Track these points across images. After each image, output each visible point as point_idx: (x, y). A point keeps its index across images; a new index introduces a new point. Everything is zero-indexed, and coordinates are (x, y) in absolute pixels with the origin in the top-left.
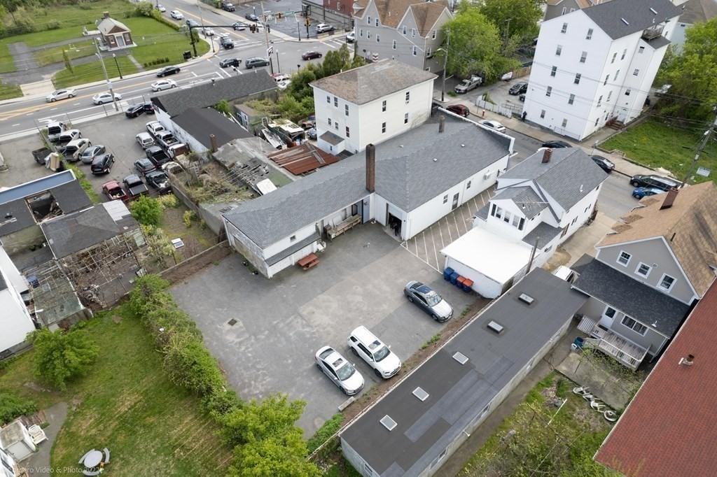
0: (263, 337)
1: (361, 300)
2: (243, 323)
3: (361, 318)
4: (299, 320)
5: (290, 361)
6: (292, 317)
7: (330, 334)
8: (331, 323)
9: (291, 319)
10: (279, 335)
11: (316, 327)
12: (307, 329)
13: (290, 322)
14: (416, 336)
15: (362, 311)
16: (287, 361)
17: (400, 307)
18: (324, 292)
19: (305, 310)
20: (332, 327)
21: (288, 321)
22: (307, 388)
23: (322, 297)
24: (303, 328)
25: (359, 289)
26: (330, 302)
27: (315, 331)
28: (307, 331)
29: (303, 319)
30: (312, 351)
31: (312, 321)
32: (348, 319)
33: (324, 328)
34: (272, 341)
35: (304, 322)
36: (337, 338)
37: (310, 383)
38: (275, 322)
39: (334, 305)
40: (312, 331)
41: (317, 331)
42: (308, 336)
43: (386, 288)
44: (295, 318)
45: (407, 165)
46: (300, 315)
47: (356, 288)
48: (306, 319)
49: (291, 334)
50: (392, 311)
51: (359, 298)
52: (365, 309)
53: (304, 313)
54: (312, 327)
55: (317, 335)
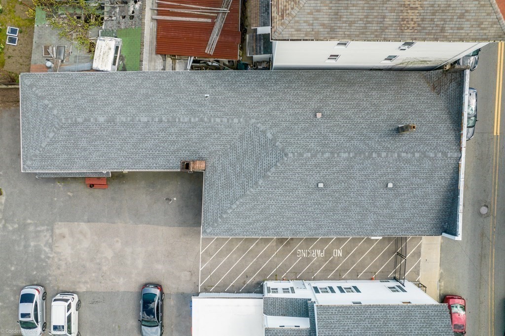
0: (11, 228)
1: (110, 258)
2: (6, 200)
3: (94, 275)
4: (48, 235)
5: (13, 268)
6: (45, 227)
7: (59, 269)
8: (69, 260)
9: (43, 228)
10: (23, 236)
11: (55, 253)
12: (47, 249)
13: (40, 231)
14: (117, 327)
15: (100, 269)
16: (12, 266)
17: (131, 292)
18: (89, 222)
19: (61, 228)
20: (66, 264)
21: (39, 229)
22: (8, 301)
23: (84, 226)
24: (45, 246)
25: (118, 246)
26: (85, 236)
27: (51, 256)
28: (45, 252)
29: (52, 236)
30: (35, 273)
31: (56, 245)
32: (84, 266)
33: (60, 260)
34: (14, 238)
35: (50, 241)
36: (61, 277)
37: (12, 299)
38: (29, 221)
39: (86, 244)
40: (49, 255)
41: (53, 258)
42: (43, 257)
43: (140, 264)
44: (47, 230)
45: (273, 170)
46: (52, 230)
47: (117, 241)
48: (54, 238)
49: (32, 244)
50: (122, 289)
51: (109, 254)
52: (105, 268)
53: (57, 231)
54: (52, 250)
55: (49, 262)
